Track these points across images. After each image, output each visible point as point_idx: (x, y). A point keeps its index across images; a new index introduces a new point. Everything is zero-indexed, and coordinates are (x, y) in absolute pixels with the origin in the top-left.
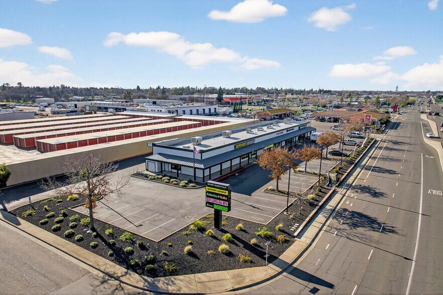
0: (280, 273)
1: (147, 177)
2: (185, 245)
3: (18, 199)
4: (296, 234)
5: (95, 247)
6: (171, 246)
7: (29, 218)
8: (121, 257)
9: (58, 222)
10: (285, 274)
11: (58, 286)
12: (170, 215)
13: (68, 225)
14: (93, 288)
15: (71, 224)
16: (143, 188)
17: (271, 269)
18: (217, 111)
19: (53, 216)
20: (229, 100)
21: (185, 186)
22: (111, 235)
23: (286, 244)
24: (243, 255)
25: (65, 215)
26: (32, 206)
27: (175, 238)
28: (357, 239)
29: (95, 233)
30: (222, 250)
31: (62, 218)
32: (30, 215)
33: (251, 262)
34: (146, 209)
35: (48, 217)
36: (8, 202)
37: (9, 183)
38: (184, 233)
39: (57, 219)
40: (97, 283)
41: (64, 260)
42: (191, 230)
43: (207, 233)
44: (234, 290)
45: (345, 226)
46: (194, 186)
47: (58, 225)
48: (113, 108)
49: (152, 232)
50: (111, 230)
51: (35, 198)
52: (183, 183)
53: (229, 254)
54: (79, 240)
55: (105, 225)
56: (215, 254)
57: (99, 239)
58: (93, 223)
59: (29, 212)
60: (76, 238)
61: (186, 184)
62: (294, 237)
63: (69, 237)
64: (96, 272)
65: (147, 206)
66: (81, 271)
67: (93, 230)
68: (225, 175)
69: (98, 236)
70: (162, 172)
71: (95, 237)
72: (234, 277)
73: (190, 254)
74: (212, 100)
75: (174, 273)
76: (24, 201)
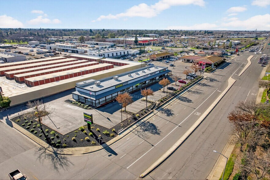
0: (103, 149)
1: (71, 102)
2: (73, 137)
3: (14, 114)
4: (118, 133)
5: (41, 136)
6: (68, 137)
7: (18, 123)
8: (48, 141)
9: (29, 125)
10: (104, 149)
11: (25, 150)
12: (74, 123)
13: (32, 126)
14: (35, 152)
15: (33, 127)
16: (68, 108)
17: (100, 147)
18: (129, 53)
19: (27, 122)
20: (142, 42)
21: (86, 108)
22: (48, 132)
23: (113, 137)
24: (93, 141)
25: (32, 122)
26: (20, 117)
27: (71, 134)
28: (142, 137)
29: (41, 131)
30: (86, 139)
31: (30, 123)
32: (18, 121)
33: (95, 144)
34: (65, 120)
35: (25, 123)
36: (10, 115)
37: (11, 105)
38: (75, 132)
39: (28, 124)
40: (38, 150)
41: (29, 141)
42: (79, 130)
43: (84, 132)
44: (84, 154)
45: (141, 130)
46: (90, 108)
47: (29, 127)
48: (71, 50)
49: (63, 131)
50: (48, 130)
51: (21, 113)
52: (85, 107)
53: (88, 141)
54: (35, 133)
55: (46, 127)
56: (83, 141)
57: (43, 133)
58: (42, 126)
59: (18, 120)
60: (35, 132)
61: (87, 107)
62: (118, 134)
63: (32, 132)
64: (39, 146)
65: (65, 118)
66: (34, 145)
67: (42, 129)
68: (108, 102)
69: (43, 132)
70: (79, 99)
71: (42, 132)
72: (86, 149)
73: (74, 140)
74: (132, 42)
75: (65, 147)
76: (16, 115)
